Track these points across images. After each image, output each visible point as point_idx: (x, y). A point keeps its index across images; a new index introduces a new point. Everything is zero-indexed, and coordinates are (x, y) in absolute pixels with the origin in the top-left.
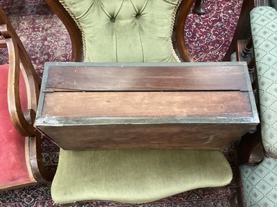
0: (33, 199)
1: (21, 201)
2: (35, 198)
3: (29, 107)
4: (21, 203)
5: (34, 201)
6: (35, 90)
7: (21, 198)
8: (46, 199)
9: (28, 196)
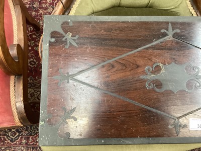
0: (17, 134)
1: (5, 135)
2: (19, 132)
3: (15, 42)
4: (5, 137)
5: (19, 136)
6: (22, 23)
7: (5, 132)
8: (31, 135)
9: (13, 130)
